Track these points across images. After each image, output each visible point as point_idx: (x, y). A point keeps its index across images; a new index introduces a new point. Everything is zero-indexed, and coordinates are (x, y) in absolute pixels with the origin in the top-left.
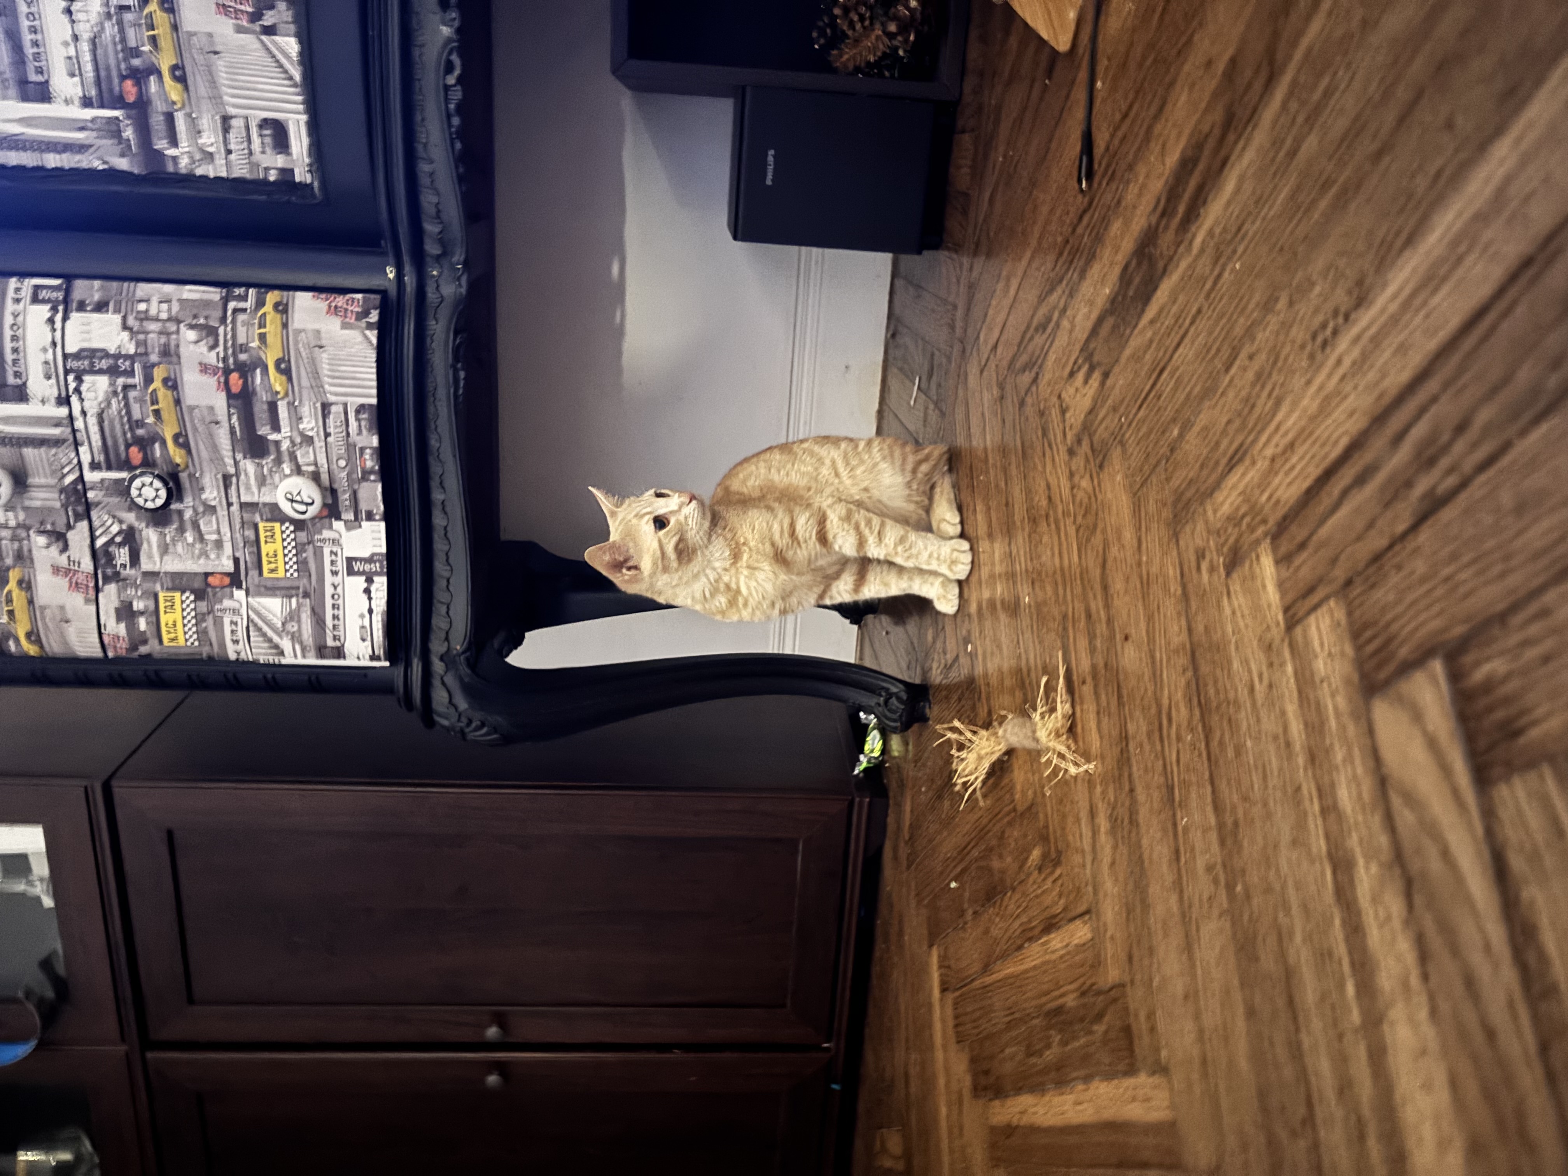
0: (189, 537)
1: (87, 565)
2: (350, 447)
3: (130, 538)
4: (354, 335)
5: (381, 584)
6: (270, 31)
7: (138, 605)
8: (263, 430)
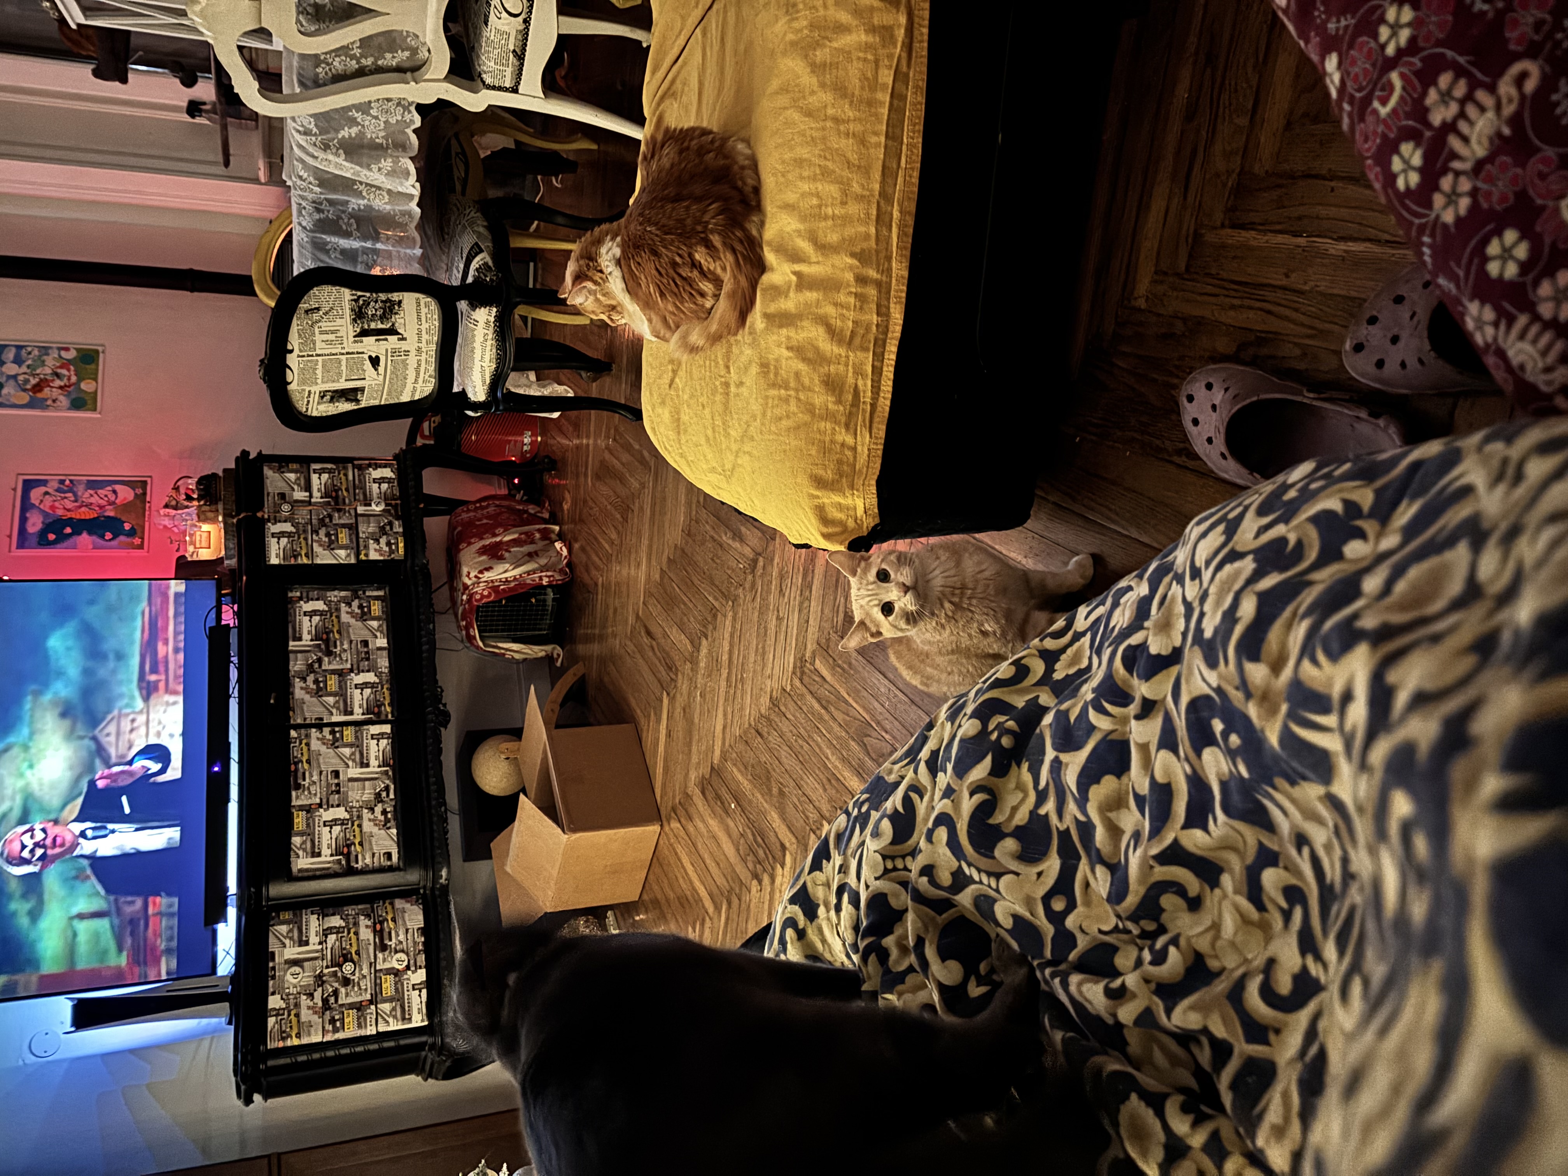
0: (356, 989)
1: (320, 1004)
2: (415, 943)
3: (336, 993)
4: (415, 907)
5: (424, 992)
6: (389, 828)
7: (337, 1017)
8: (387, 942)
